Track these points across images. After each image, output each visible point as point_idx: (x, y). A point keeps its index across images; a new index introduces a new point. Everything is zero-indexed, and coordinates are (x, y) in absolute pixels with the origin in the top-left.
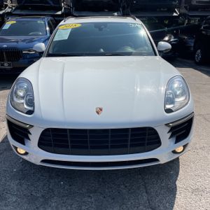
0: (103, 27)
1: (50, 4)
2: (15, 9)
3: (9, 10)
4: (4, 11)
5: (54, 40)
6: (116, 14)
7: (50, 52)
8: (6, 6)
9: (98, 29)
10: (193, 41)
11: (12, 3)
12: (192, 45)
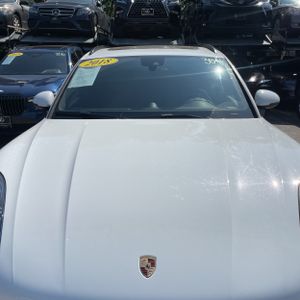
0: (156, 63)
1: (75, 27)
2: (25, 36)
3: (17, 37)
4: (7, 38)
5: (69, 87)
6: (175, 42)
7: (60, 109)
8: (13, 30)
9: (147, 68)
10: (294, 82)
11: (21, 26)
12: (293, 88)
